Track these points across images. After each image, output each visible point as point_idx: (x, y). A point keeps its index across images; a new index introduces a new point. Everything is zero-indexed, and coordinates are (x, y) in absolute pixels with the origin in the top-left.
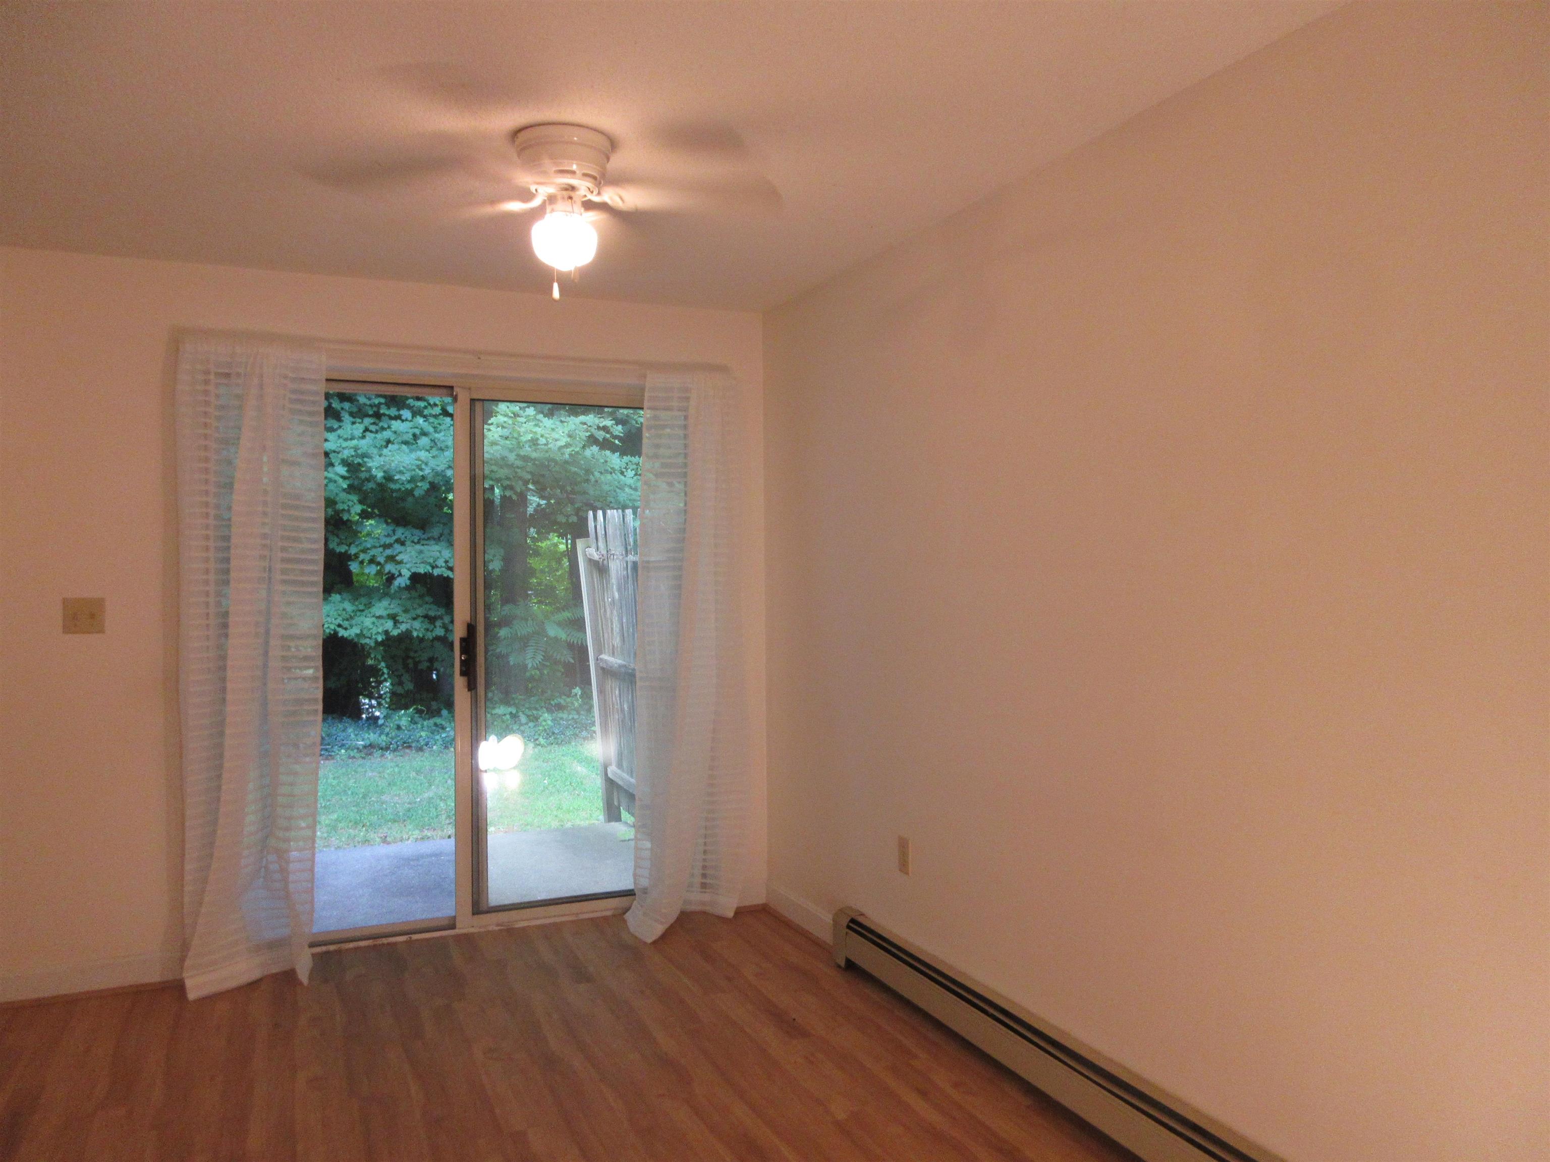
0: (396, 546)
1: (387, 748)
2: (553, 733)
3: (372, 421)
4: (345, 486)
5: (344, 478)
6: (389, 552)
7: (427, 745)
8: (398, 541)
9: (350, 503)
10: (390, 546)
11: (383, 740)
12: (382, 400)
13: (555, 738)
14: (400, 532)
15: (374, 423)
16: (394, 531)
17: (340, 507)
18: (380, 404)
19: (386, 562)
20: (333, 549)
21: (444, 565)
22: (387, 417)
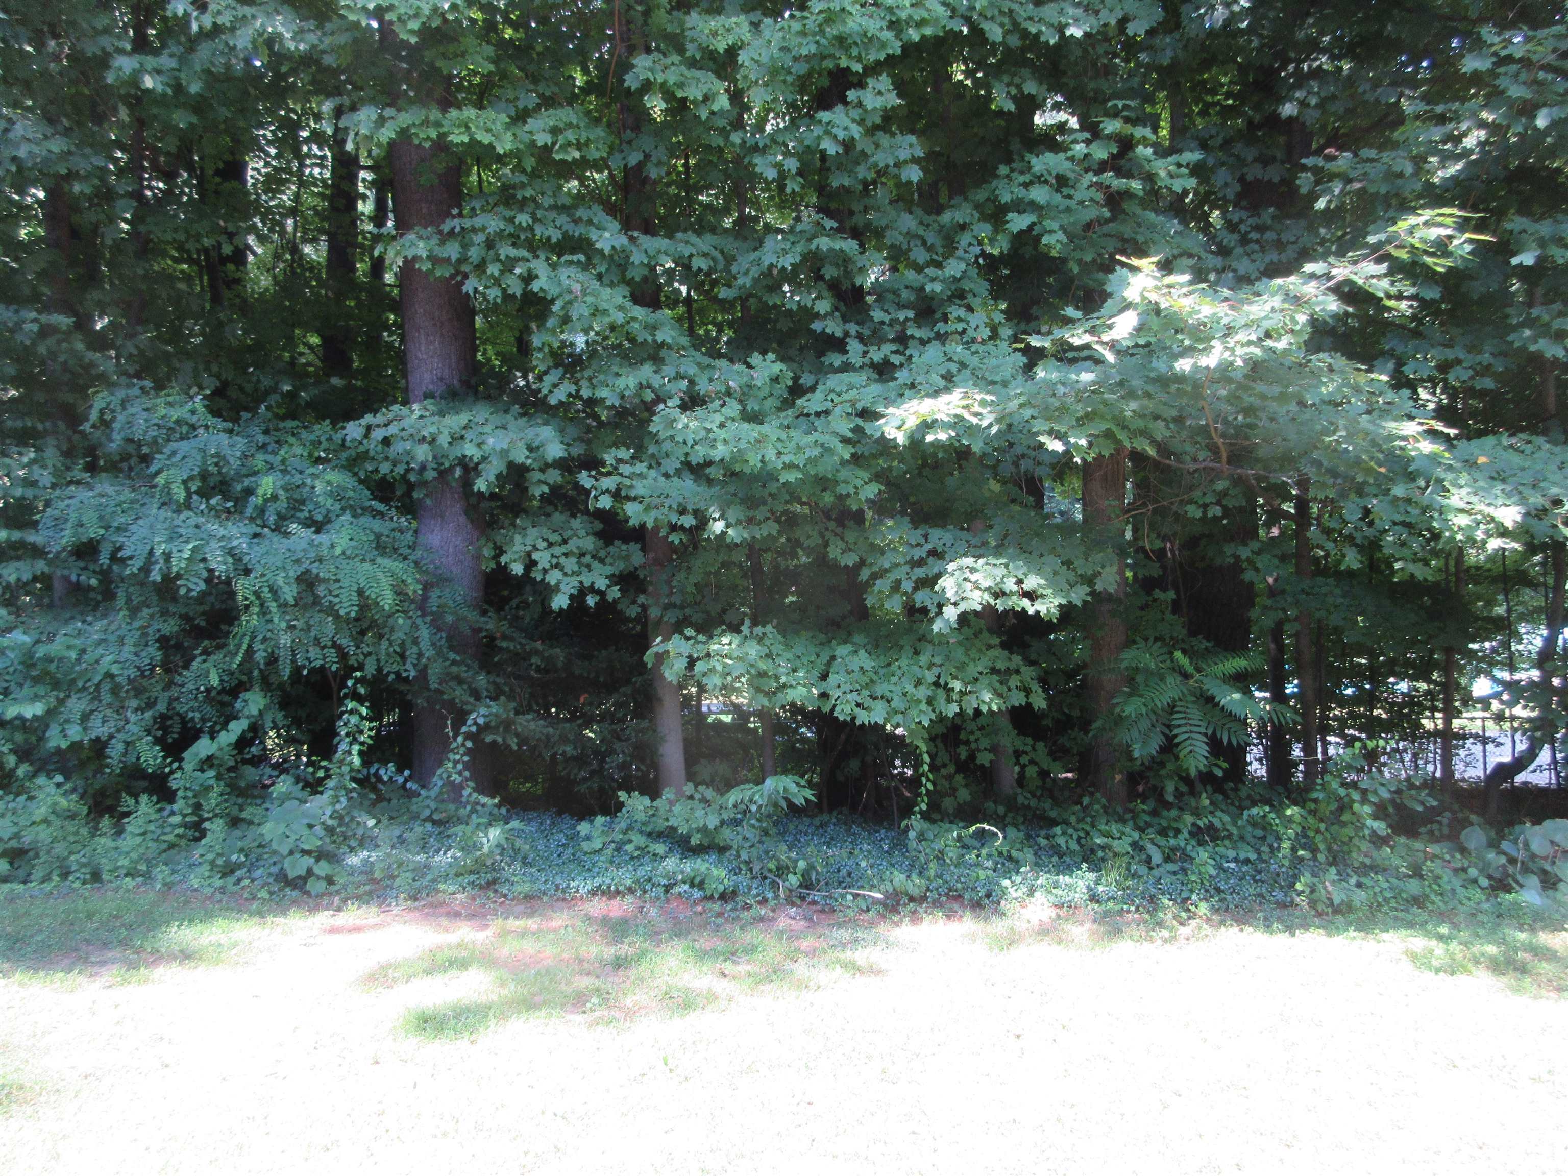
0: (931, 560)
1: (923, 899)
2: (1218, 890)
3: (894, 348)
4: (847, 456)
5: (845, 441)
6: (920, 572)
7: (988, 896)
8: (933, 553)
9: (859, 483)
10: (921, 562)
11: (915, 885)
12: (911, 314)
13: (1221, 900)
14: (939, 537)
15: (896, 352)
16: (926, 536)
17: (842, 489)
18: (907, 319)
19: (916, 589)
20: (835, 559)
21: (1015, 588)
22: (916, 342)
